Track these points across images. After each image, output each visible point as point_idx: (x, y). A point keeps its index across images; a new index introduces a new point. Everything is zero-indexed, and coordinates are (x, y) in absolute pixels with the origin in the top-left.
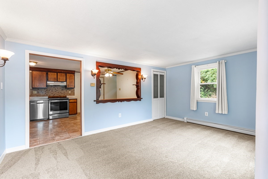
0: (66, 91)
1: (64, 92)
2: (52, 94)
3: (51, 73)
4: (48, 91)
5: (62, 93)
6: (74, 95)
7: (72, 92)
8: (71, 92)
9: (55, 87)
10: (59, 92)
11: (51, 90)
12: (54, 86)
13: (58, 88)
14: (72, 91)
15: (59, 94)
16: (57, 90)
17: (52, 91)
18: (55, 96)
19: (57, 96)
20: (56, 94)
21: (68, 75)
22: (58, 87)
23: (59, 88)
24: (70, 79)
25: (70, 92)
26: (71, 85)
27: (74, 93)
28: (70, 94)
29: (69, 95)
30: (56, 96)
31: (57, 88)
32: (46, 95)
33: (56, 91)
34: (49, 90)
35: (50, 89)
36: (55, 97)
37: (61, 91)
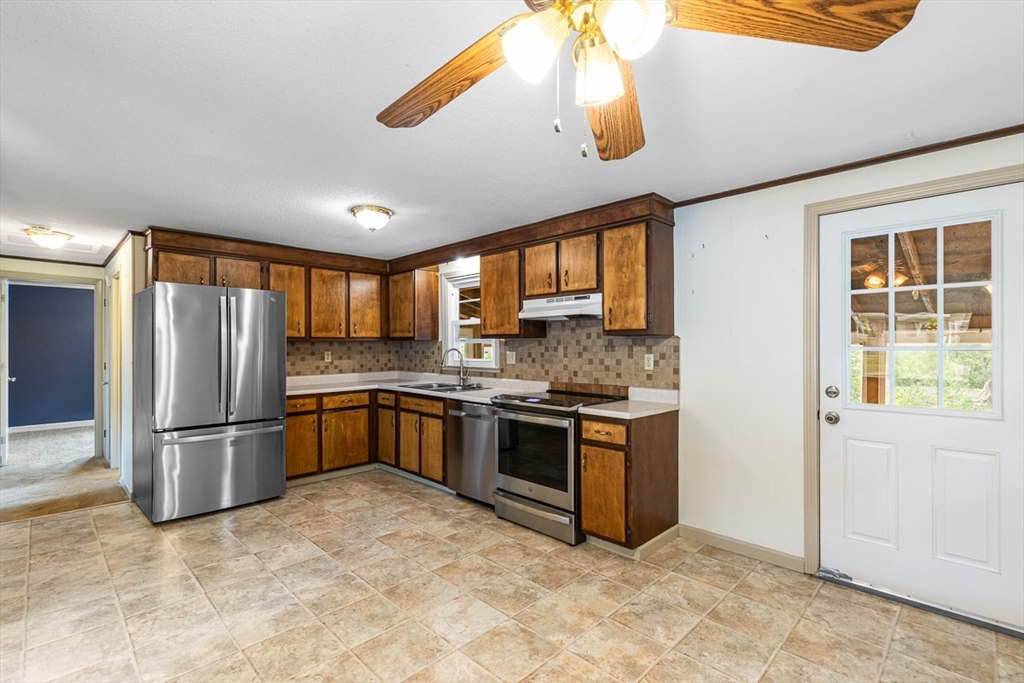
0: (631, 356)
1: (618, 362)
2: (566, 373)
3: (536, 248)
4: (551, 352)
5: (607, 368)
6: (676, 387)
7: (661, 362)
8: (656, 363)
9: (578, 331)
10: (596, 361)
11: (561, 349)
12: (573, 323)
13: (589, 336)
14: (663, 356)
15: (596, 375)
16: (585, 349)
17: (566, 356)
18: (577, 380)
19: (586, 381)
20: (580, 373)
21: (611, 239)
22: (587, 331)
23: (594, 336)
24: (619, 268)
25: (648, 362)
26: (626, 313)
27: (676, 371)
28: (649, 377)
29: (645, 386)
30: (581, 385)
31: (584, 336)
32: (543, 371)
33: (580, 355)
34: (556, 350)
35: (559, 343)
36: (578, 390)
37: (601, 355)
